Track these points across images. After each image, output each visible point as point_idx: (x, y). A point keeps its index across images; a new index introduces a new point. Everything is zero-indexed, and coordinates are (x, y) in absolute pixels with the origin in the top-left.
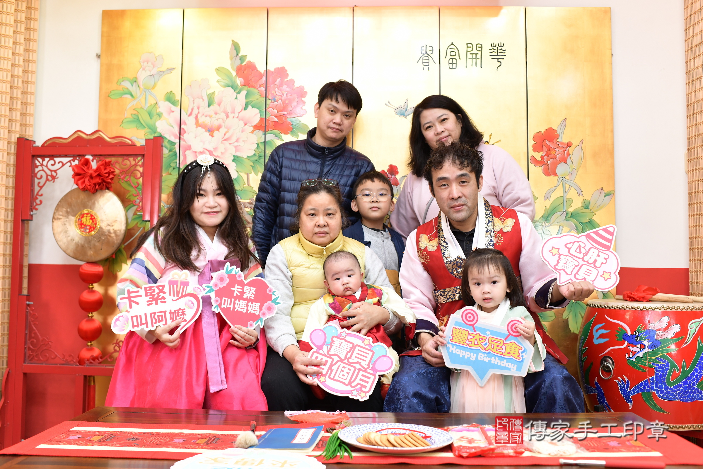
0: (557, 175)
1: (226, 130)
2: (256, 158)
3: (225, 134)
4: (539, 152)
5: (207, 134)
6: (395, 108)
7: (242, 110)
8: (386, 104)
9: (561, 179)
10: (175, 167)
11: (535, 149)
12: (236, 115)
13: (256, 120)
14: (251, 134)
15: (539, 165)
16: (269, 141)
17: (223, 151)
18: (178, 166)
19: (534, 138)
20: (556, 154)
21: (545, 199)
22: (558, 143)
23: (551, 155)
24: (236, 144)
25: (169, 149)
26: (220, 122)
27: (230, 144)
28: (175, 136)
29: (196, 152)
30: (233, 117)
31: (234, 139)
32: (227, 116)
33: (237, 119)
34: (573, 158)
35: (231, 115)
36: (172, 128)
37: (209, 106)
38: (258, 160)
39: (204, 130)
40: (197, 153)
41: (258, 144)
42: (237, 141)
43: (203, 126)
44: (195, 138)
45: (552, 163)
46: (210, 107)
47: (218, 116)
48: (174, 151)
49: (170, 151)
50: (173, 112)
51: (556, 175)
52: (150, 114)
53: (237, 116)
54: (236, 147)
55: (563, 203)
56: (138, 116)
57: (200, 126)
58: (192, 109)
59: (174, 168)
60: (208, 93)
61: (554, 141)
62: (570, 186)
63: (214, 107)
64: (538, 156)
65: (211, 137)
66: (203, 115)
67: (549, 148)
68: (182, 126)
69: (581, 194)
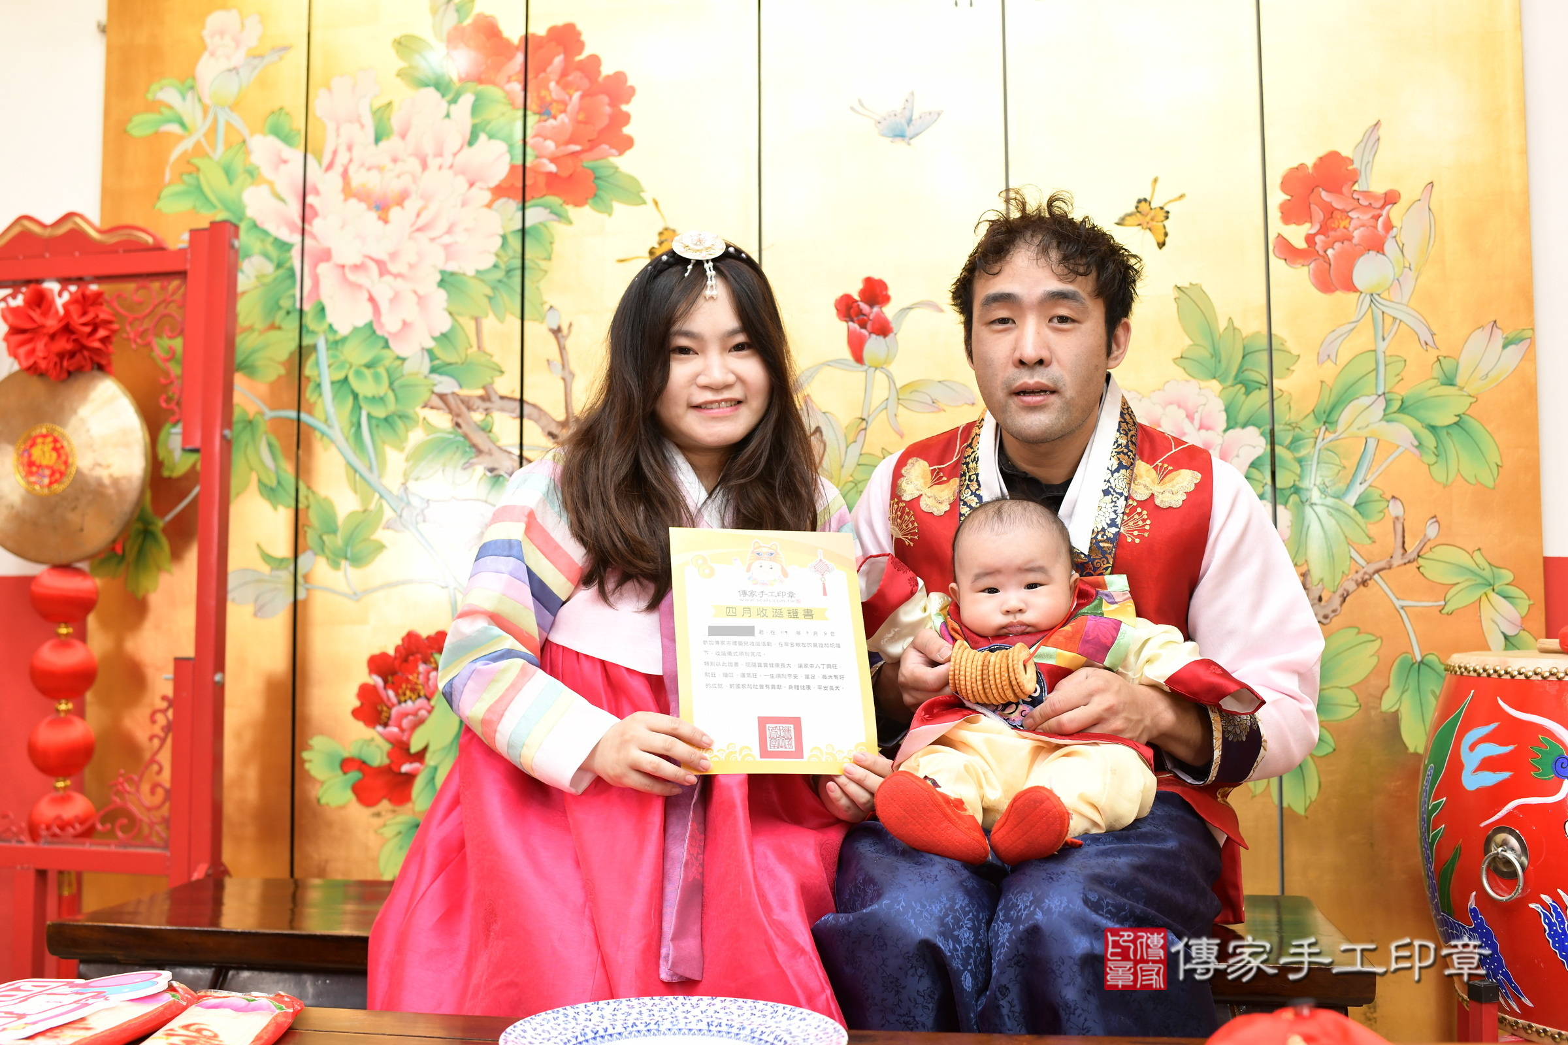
0: (1355, 290)
1: (420, 203)
2: (500, 274)
3: (418, 215)
4: (1299, 222)
5: (373, 215)
6: (878, 118)
7: (462, 147)
8: (852, 108)
9: (1368, 298)
10: (291, 309)
11: (1290, 214)
12: (448, 160)
13: (500, 171)
14: (486, 210)
15: (1301, 261)
16: (534, 227)
17: (413, 259)
18: (298, 305)
19: (1285, 185)
20: (1351, 229)
21: (1320, 362)
22: (1355, 196)
23: (1334, 229)
24: (447, 239)
25: (276, 261)
26: (406, 181)
27: (432, 240)
28: (291, 226)
29: (343, 267)
30: (440, 167)
31: (442, 226)
32: (425, 166)
33: (450, 173)
34: (1402, 238)
35: (433, 163)
36: (280, 204)
37: (377, 140)
38: (505, 280)
39: (363, 206)
40: (347, 270)
41: (504, 237)
42: (449, 231)
43: (362, 196)
44: (342, 227)
45: (1339, 256)
46: (382, 144)
47: (399, 167)
48: (288, 265)
49: (279, 266)
50: (285, 162)
51: (1350, 287)
52: (228, 172)
53: (448, 164)
54: (446, 247)
55: (1376, 369)
56: (198, 179)
57: (355, 196)
58: (335, 153)
59: (288, 313)
60: (376, 106)
61: (1345, 190)
62: (1395, 319)
63: (392, 144)
64: (1297, 235)
65: (381, 223)
66: (362, 165)
67: (1330, 212)
68: (309, 199)
69: (1430, 342)
